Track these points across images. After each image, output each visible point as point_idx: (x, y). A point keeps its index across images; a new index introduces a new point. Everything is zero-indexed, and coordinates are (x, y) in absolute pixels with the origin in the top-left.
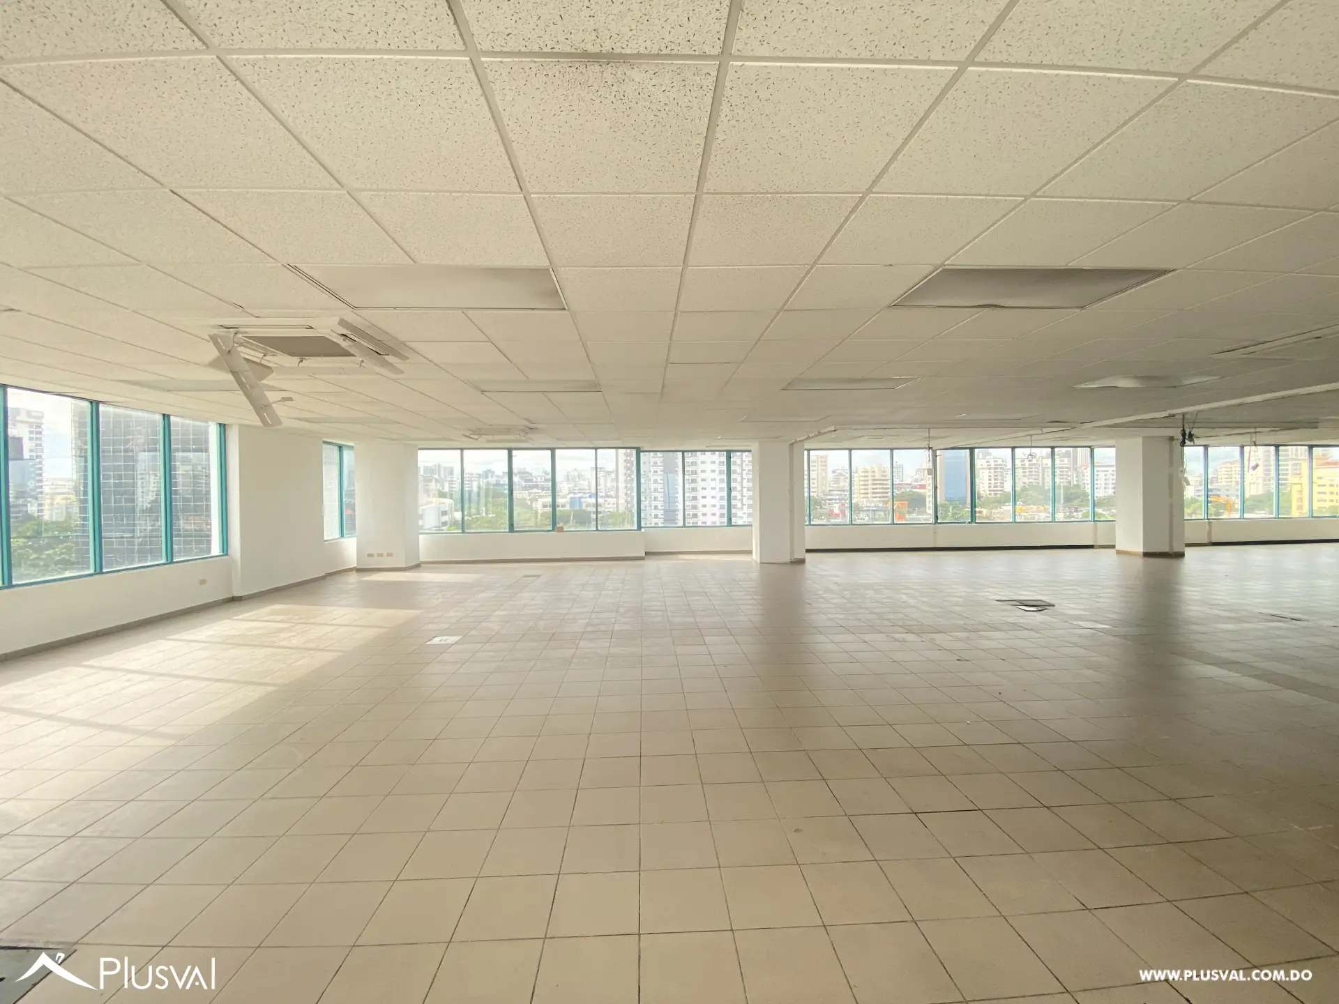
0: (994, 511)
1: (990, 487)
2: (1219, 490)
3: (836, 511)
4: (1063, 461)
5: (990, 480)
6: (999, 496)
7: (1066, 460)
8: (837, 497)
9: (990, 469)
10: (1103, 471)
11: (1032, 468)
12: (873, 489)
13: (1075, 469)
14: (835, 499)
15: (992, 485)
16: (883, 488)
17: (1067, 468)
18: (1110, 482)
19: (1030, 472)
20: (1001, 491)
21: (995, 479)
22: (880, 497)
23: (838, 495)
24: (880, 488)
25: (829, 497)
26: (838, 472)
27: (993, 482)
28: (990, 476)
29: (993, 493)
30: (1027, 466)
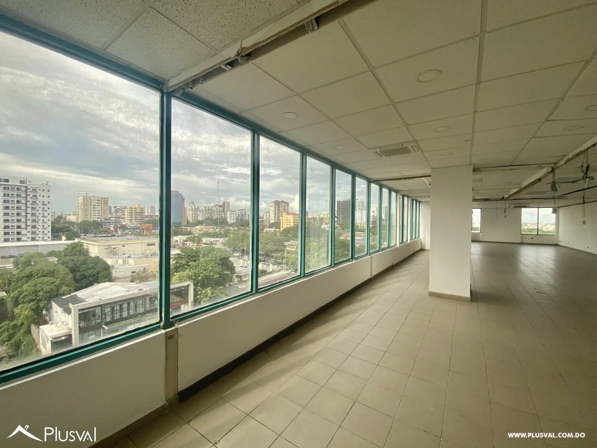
0: (192, 228)
1: (192, 218)
2: (264, 221)
3: (112, 229)
4: (220, 208)
5: (192, 215)
6: (196, 222)
7: (221, 208)
8: (114, 221)
9: (192, 210)
10: (233, 213)
11: (209, 211)
12: (135, 217)
13: (224, 212)
14: (113, 223)
15: (193, 217)
16: (141, 217)
17: (221, 211)
18: (235, 217)
19: (208, 212)
20: (197, 220)
21: (195, 215)
22: (139, 222)
23: (114, 220)
24: (139, 217)
25: (108, 221)
26: (118, 207)
27: (194, 216)
28: (192, 213)
29: (194, 220)
30: (207, 210)
